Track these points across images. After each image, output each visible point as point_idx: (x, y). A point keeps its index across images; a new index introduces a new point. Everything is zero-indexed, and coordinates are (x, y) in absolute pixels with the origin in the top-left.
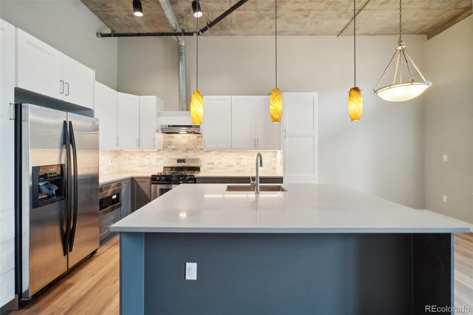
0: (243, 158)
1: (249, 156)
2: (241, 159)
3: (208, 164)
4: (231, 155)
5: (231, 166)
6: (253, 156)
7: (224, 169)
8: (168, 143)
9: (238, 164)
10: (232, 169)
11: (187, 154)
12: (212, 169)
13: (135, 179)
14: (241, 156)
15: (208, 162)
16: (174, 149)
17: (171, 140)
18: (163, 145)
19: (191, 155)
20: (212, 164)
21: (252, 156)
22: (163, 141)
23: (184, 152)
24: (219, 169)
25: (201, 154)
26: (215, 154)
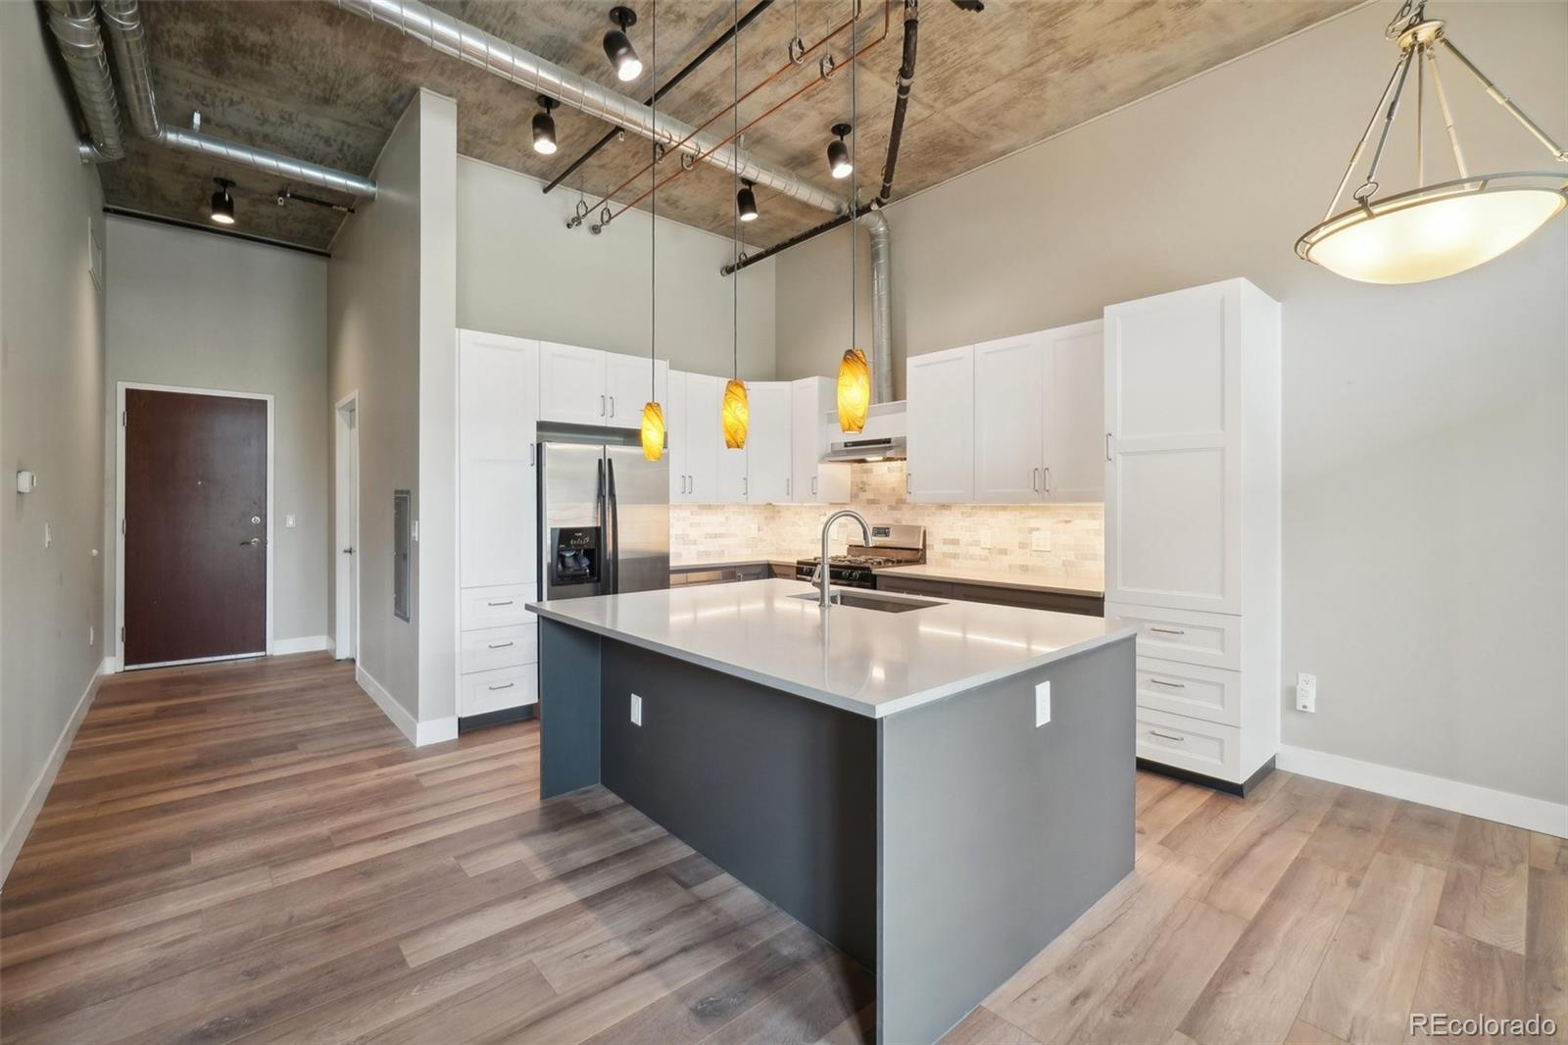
0: (1038, 529)
1: (1057, 523)
2: (1031, 530)
3: (946, 542)
4: (1004, 519)
5: (1003, 552)
6: (1070, 521)
7: (986, 559)
8: (861, 486)
9: (1023, 545)
10: (1007, 560)
11: (896, 514)
12: (955, 556)
14: (1033, 523)
15: (946, 537)
16: (872, 502)
17: (865, 479)
18: (852, 490)
19: (906, 518)
20: (955, 542)
21: (1066, 522)
22: (852, 482)
23: (892, 508)
24: (972, 557)
25: (929, 516)
26: (962, 513)
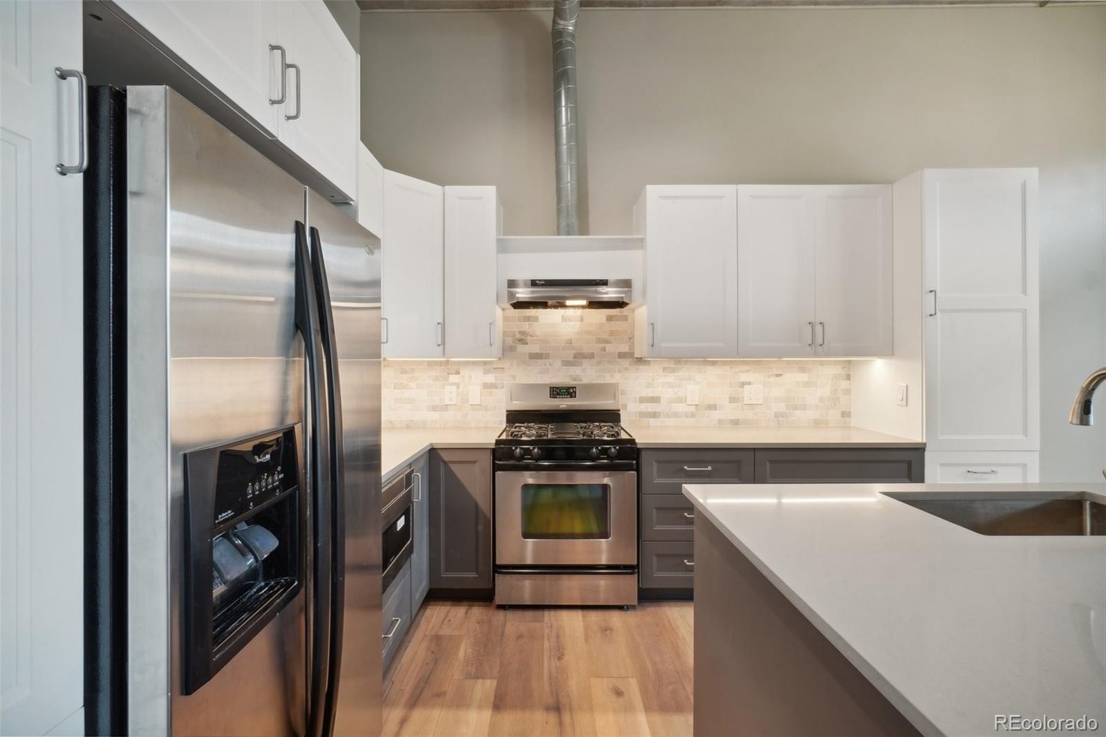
0: (749, 383)
1: (769, 376)
2: (743, 384)
3: (642, 400)
4: (712, 374)
5: (713, 407)
6: (781, 375)
7: (693, 415)
8: (518, 336)
9: (733, 400)
10: (716, 415)
11: (575, 371)
12: (654, 415)
13: (439, 451)
14: (744, 377)
15: (643, 394)
16: (535, 356)
17: (526, 326)
18: (504, 341)
19: (585, 375)
20: (655, 400)
21: (778, 375)
22: (504, 332)
23: (567, 363)
24: (676, 415)
25: (620, 372)
26: (664, 369)
